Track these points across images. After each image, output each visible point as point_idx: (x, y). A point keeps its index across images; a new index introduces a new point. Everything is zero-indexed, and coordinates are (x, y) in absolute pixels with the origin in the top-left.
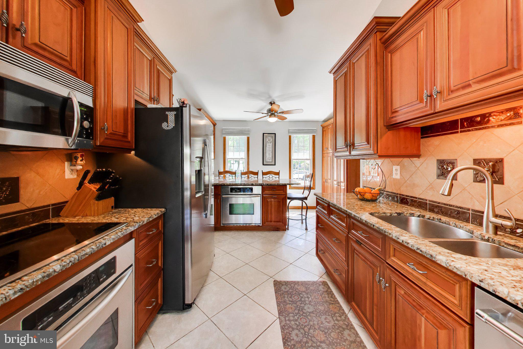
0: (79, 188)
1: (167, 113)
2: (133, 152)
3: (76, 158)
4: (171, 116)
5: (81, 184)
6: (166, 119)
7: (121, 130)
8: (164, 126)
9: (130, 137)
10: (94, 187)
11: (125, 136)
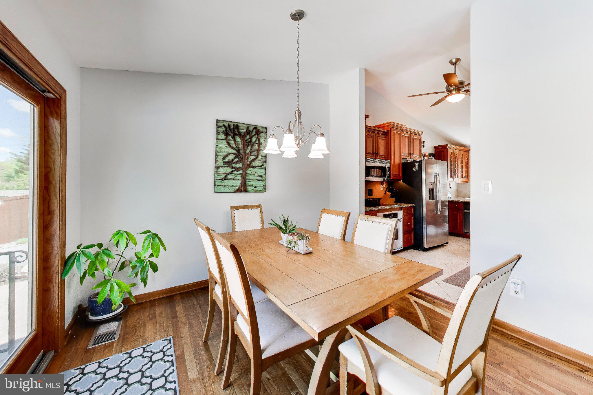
0: (385, 193)
1: (415, 163)
2: (402, 181)
3: (384, 183)
4: (417, 165)
5: (386, 192)
6: (415, 166)
7: (397, 173)
8: (414, 169)
9: (401, 175)
10: (389, 194)
11: (399, 175)
